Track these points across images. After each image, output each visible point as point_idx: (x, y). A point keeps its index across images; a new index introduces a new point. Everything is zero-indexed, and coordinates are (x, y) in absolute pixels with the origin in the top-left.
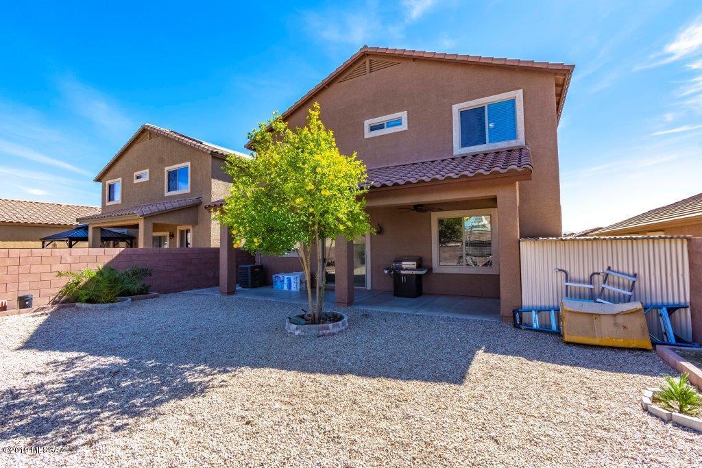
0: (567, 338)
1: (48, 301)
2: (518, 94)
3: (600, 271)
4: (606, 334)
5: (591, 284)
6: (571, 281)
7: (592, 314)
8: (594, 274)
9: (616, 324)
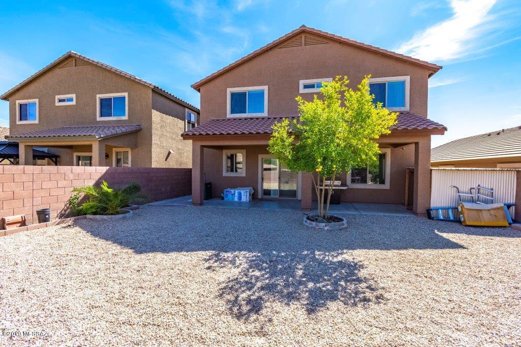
0: (468, 223)
1: (56, 215)
2: (407, 79)
3: (474, 187)
4: (486, 219)
5: (471, 194)
6: (461, 193)
7: (478, 210)
8: (471, 189)
9: (491, 215)
